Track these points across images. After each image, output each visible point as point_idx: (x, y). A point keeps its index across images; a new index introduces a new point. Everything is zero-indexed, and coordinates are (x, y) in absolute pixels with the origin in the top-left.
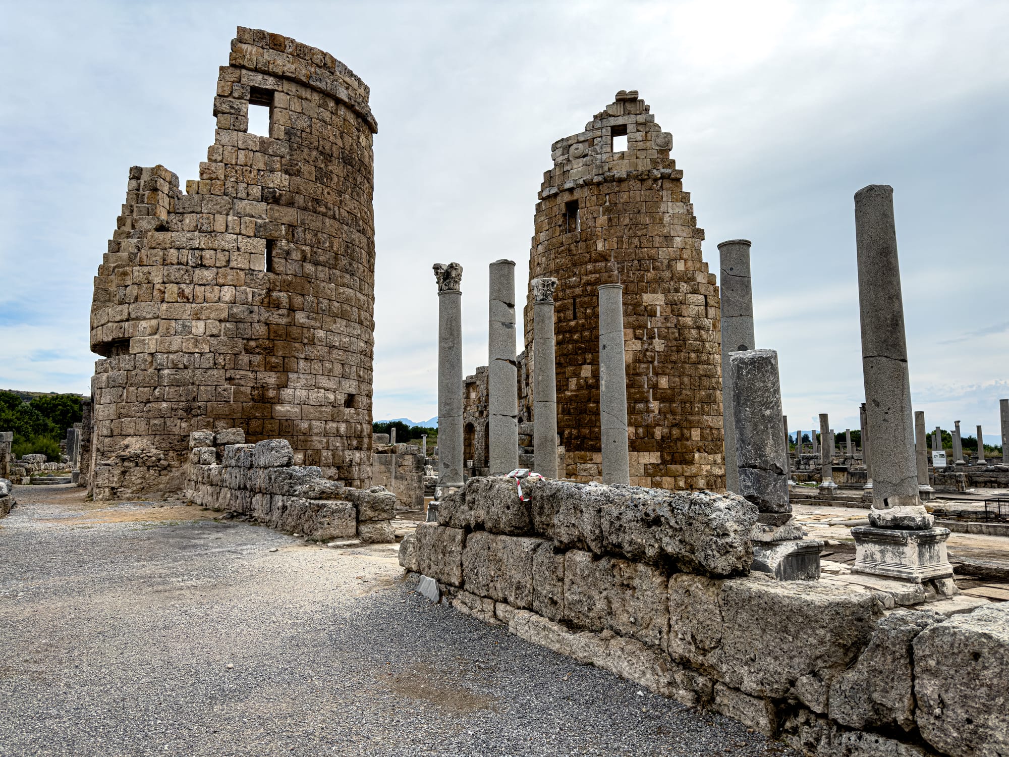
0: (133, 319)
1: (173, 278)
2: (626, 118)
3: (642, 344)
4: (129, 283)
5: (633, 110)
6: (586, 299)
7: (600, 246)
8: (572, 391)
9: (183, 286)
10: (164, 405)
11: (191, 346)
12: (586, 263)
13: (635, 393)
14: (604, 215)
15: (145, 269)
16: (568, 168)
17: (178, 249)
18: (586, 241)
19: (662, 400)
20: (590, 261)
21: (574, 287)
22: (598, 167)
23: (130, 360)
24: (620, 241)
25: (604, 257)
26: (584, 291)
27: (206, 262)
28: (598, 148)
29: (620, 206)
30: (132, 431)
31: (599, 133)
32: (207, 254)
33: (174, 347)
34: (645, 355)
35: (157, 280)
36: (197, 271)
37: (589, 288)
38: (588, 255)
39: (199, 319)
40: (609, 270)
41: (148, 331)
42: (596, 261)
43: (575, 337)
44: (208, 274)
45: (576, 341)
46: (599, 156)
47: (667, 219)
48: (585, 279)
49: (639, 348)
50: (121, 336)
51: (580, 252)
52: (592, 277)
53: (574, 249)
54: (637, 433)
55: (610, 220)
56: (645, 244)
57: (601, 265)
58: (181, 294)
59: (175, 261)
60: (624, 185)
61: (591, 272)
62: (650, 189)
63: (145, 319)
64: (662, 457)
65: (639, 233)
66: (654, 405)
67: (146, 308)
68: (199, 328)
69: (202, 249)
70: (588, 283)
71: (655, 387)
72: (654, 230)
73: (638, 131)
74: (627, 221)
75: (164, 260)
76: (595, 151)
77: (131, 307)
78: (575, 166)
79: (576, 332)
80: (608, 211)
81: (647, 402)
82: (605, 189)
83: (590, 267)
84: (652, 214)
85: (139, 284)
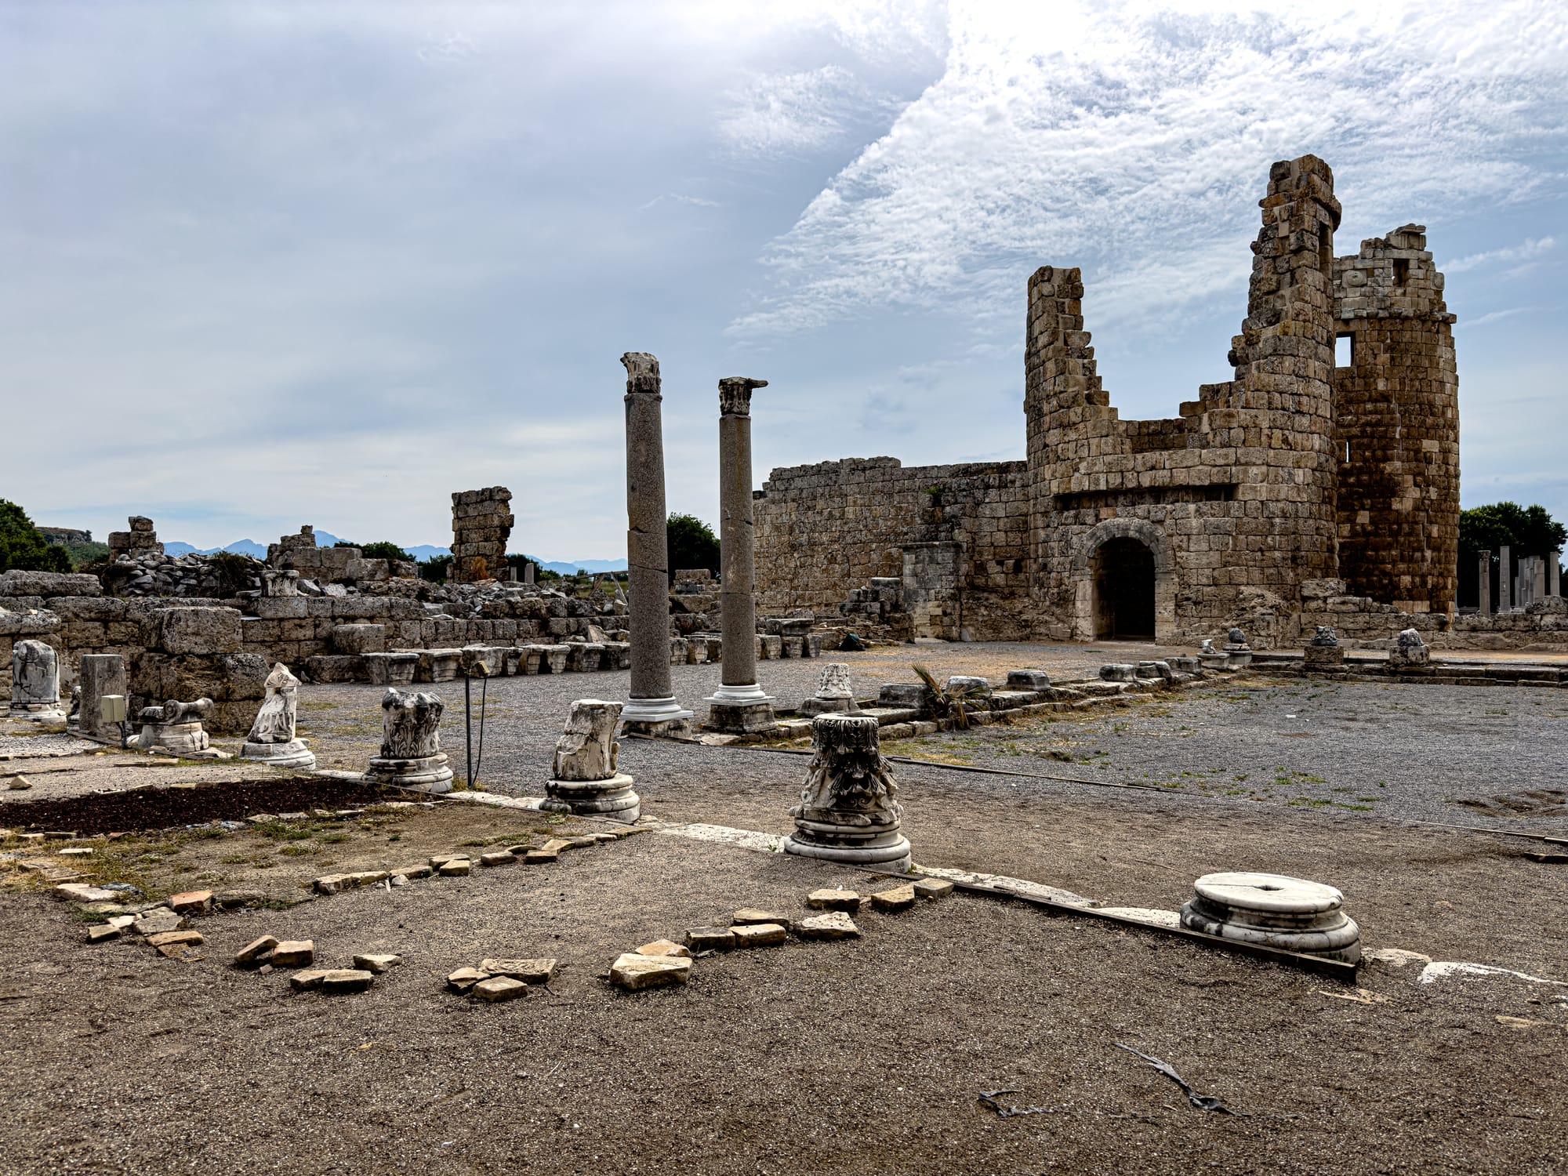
0: (1241, 464)
1: (1278, 424)
2: (1409, 252)
3: (1421, 491)
4: (1235, 425)
5: (1416, 245)
6: (1365, 441)
7: (1381, 385)
8: (1344, 537)
9: (1286, 432)
10: (1277, 554)
11: (1295, 495)
12: (1364, 402)
13: (1414, 542)
14: (1385, 351)
15: (1253, 412)
16: (1341, 295)
17: (1281, 393)
18: (1364, 378)
19: (1434, 549)
20: (1370, 400)
21: (1350, 426)
22: (1379, 300)
23: (1240, 507)
24: (1402, 383)
25: (1385, 397)
26: (1363, 432)
27: (1305, 409)
28: (1380, 280)
29: (1402, 345)
30: (1245, 581)
31: (1381, 264)
32: (1305, 400)
33: (1282, 496)
34: (1423, 503)
35: (1265, 425)
36: (1297, 417)
37: (1368, 429)
38: (1367, 394)
39: (1299, 467)
40: (1391, 412)
41: (1260, 478)
42: (1376, 401)
43: (1352, 480)
44: (1305, 421)
45: (1352, 485)
46: (1380, 289)
47: (1441, 364)
48: (1364, 419)
49: (1418, 495)
50: (1227, 481)
51: (1357, 389)
52: (1374, 418)
53: (1349, 385)
54: (1413, 582)
55: (1392, 359)
56: (1425, 389)
57: (1382, 406)
58: (1285, 441)
59: (1280, 406)
60: (1407, 325)
61: (1371, 413)
62: (1430, 331)
63: (1254, 464)
64: (1431, 606)
65: (1420, 376)
66: (1428, 554)
67: (1255, 454)
68: (1300, 476)
69: (1300, 395)
70: (1368, 424)
71: (1429, 536)
72: (1433, 375)
73: (1419, 268)
74: (1409, 362)
75: (1270, 403)
76: (1376, 282)
77: (1239, 451)
78: (1350, 295)
79: (1351, 475)
80: (1390, 349)
81: (1422, 551)
82: (1387, 325)
83: (1369, 406)
84: (1431, 358)
85: (1245, 428)
